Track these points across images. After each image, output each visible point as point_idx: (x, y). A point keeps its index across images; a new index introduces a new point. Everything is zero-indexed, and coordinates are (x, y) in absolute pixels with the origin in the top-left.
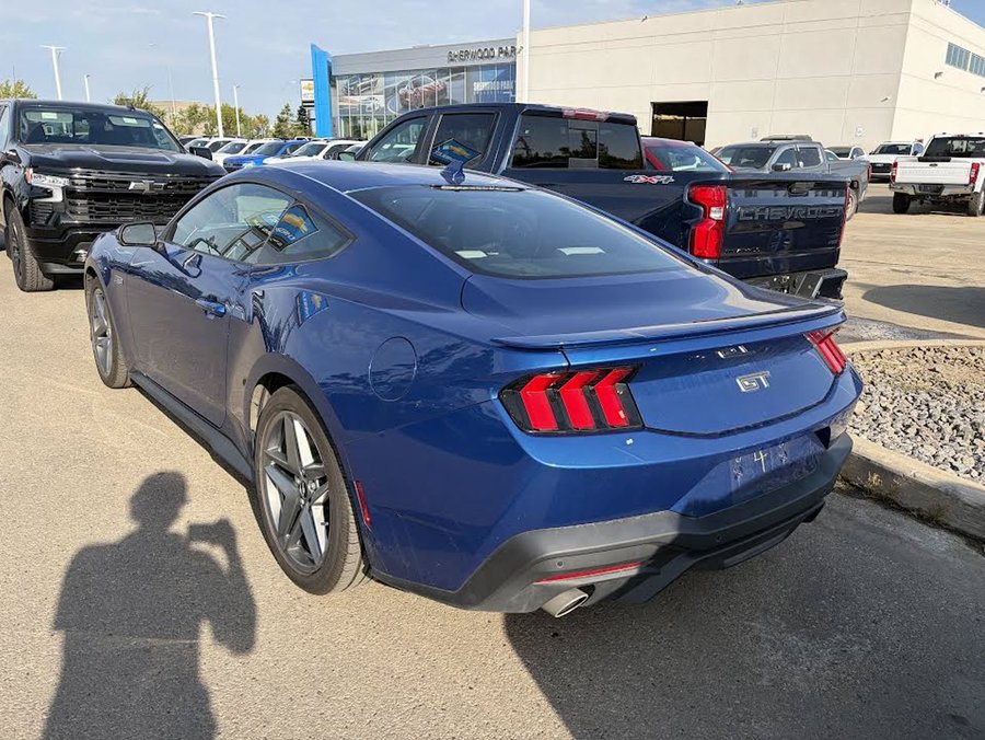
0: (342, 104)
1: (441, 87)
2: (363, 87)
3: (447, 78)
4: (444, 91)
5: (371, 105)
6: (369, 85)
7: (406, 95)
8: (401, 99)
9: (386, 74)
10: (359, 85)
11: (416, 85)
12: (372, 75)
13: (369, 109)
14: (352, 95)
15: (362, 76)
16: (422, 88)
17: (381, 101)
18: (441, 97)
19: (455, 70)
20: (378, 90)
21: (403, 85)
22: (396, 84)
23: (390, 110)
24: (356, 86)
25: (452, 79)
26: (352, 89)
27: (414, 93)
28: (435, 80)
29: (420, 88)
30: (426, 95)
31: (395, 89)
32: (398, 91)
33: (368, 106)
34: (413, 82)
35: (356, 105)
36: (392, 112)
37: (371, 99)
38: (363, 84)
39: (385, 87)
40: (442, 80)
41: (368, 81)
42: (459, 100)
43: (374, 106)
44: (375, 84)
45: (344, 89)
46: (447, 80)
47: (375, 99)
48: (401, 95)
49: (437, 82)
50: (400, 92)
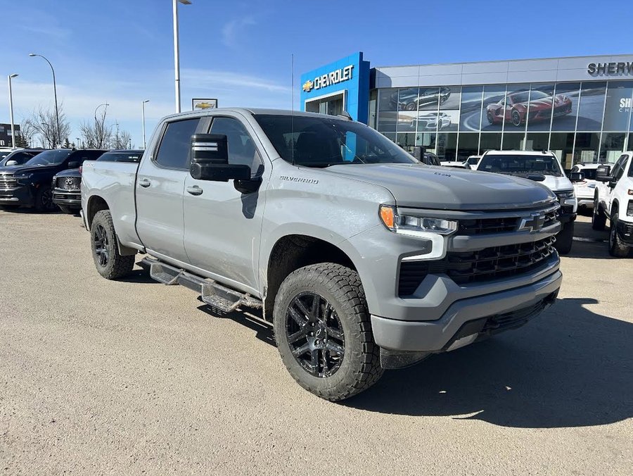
0: (384, 120)
1: (562, 103)
2: (421, 102)
3: (573, 93)
4: (568, 106)
5: (437, 122)
6: (436, 99)
7: (499, 111)
8: (489, 115)
9: (464, 87)
10: (418, 99)
11: (517, 100)
12: (443, 88)
13: (433, 125)
15: (424, 89)
16: (528, 104)
17: (454, 117)
18: (559, 114)
19: (586, 85)
20: (448, 104)
21: (495, 100)
22: (482, 100)
23: (469, 128)
24: (410, 100)
25: (583, 94)
26: (405, 103)
27: (513, 109)
28: (551, 95)
29: (523, 104)
30: (533, 112)
31: (478, 104)
32: (485, 107)
33: (430, 122)
34: (512, 97)
35: (409, 121)
36: (472, 129)
37: (436, 114)
38: (423, 98)
39: (463, 102)
40: (564, 95)
41: (433, 96)
42: (591, 117)
43: (440, 122)
44: (445, 98)
45: (390, 104)
46: (574, 96)
47: (443, 115)
48: (489, 111)
49: (556, 97)
50: (488, 107)
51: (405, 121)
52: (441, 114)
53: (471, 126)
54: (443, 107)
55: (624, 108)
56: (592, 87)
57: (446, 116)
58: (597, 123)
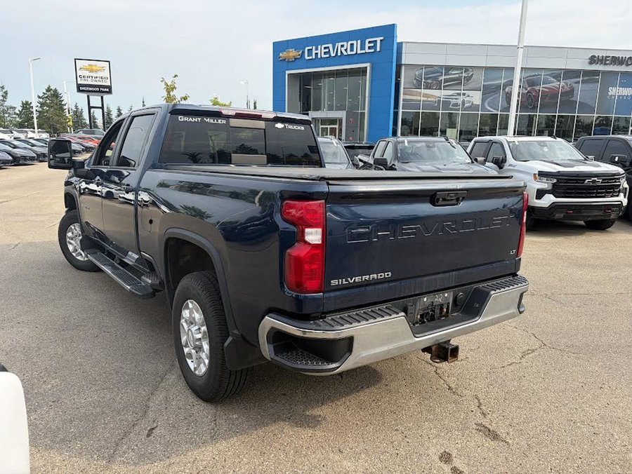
0: (408, 97)
1: (567, 89)
2: (446, 81)
3: (578, 80)
4: (572, 91)
5: (460, 102)
6: (459, 79)
8: (507, 97)
9: (487, 68)
10: (443, 77)
11: (531, 84)
12: (467, 69)
13: (456, 105)
14: (430, 89)
15: (448, 69)
16: (541, 88)
17: (476, 98)
18: (564, 98)
19: (586, 73)
20: (470, 86)
22: (503, 82)
23: (489, 108)
24: (435, 78)
25: (583, 82)
26: (429, 81)
27: (528, 93)
28: (560, 81)
29: (537, 88)
30: (545, 95)
31: (498, 87)
32: (504, 89)
33: (453, 101)
34: (527, 81)
35: (433, 99)
36: (492, 110)
37: (459, 94)
38: (448, 77)
39: (485, 83)
40: (569, 82)
41: (457, 76)
42: (587, 101)
43: (463, 102)
44: (468, 79)
45: (415, 81)
46: (576, 83)
47: (466, 95)
48: (508, 93)
49: (562, 83)
50: (507, 90)
51: (429, 99)
52: (464, 94)
53: (491, 107)
54: (467, 87)
55: (612, 95)
56: (590, 76)
57: (468, 96)
58: (591, 107)
